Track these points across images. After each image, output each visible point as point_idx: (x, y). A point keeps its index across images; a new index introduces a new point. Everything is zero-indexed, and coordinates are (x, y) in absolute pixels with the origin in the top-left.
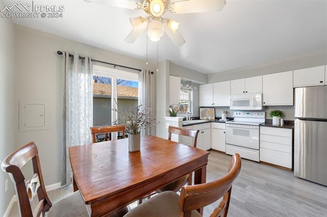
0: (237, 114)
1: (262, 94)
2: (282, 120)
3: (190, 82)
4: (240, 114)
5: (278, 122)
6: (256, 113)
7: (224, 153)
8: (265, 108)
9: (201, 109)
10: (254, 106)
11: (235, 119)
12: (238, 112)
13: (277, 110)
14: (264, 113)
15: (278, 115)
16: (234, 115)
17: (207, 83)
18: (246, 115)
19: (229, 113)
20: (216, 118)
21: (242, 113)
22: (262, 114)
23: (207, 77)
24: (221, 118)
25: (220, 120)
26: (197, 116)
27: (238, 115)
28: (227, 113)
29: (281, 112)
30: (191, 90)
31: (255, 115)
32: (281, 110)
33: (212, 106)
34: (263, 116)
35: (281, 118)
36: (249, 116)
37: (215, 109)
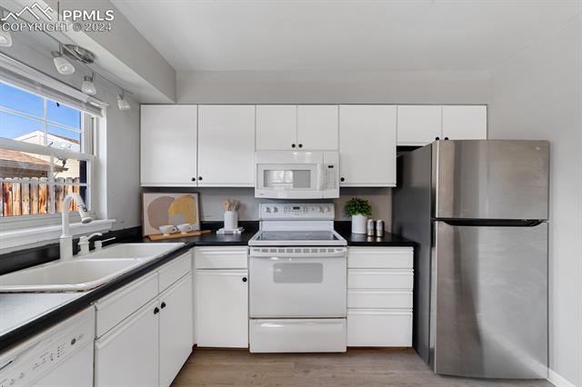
0: (268, 210)
2: (379, 222)
3: (88, 58)
4: (276, 209)
6: (317, 207)
7: (243, 352)
9: (149, 199)
10: (322, 188)
11: (264, 227)
12: (272, 206)
14: (332, 207)
16: (261, 213)
17: (175, 100)
18: (293, 214)
19: (245, 207)
20: (204, 226)
21: (281, 207)
24: (221, 225)
25: (220, 232)
26: (130, 224)
27: (273, 215)
28: (238, 207)
30: (98, 110)
31: (314, 212)
33: (194, 185)
34: (331, 215)
35: (368, 218)
36: (300, 214)
37: (199, 194)
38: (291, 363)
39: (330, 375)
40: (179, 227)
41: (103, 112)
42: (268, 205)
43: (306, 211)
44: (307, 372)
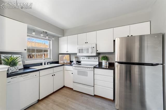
0: (82, 58)
1: (96, 44)
2: (107, 62)
4: (84, 58)
5: (105, 64)
6: (93, 58)
8: (98, 54)
10: (91, 53)
11: (82, 63)
12: (83, 57)
13: (105, 55)
14: (98, 58)
15: (105, 59)
18: (88, 60)
21: (85, 58)
22: (97, 59)
23: (63, 32)
24: (73, 62)
25: (72, 63)
26: (57, 61)
27: (83, 60)
29: (107, 57)
31: (93, 59)
32: (107, 55)
34: (97, 60)
35: (107, 61)
36: (90, 60)
37: (70, 55)
38: (80, 94)
39: (86, 99)
40: (65, 62)
41: (51, 41)
42: (82, 57)
43: (91, 59)
44: (82, 97)
